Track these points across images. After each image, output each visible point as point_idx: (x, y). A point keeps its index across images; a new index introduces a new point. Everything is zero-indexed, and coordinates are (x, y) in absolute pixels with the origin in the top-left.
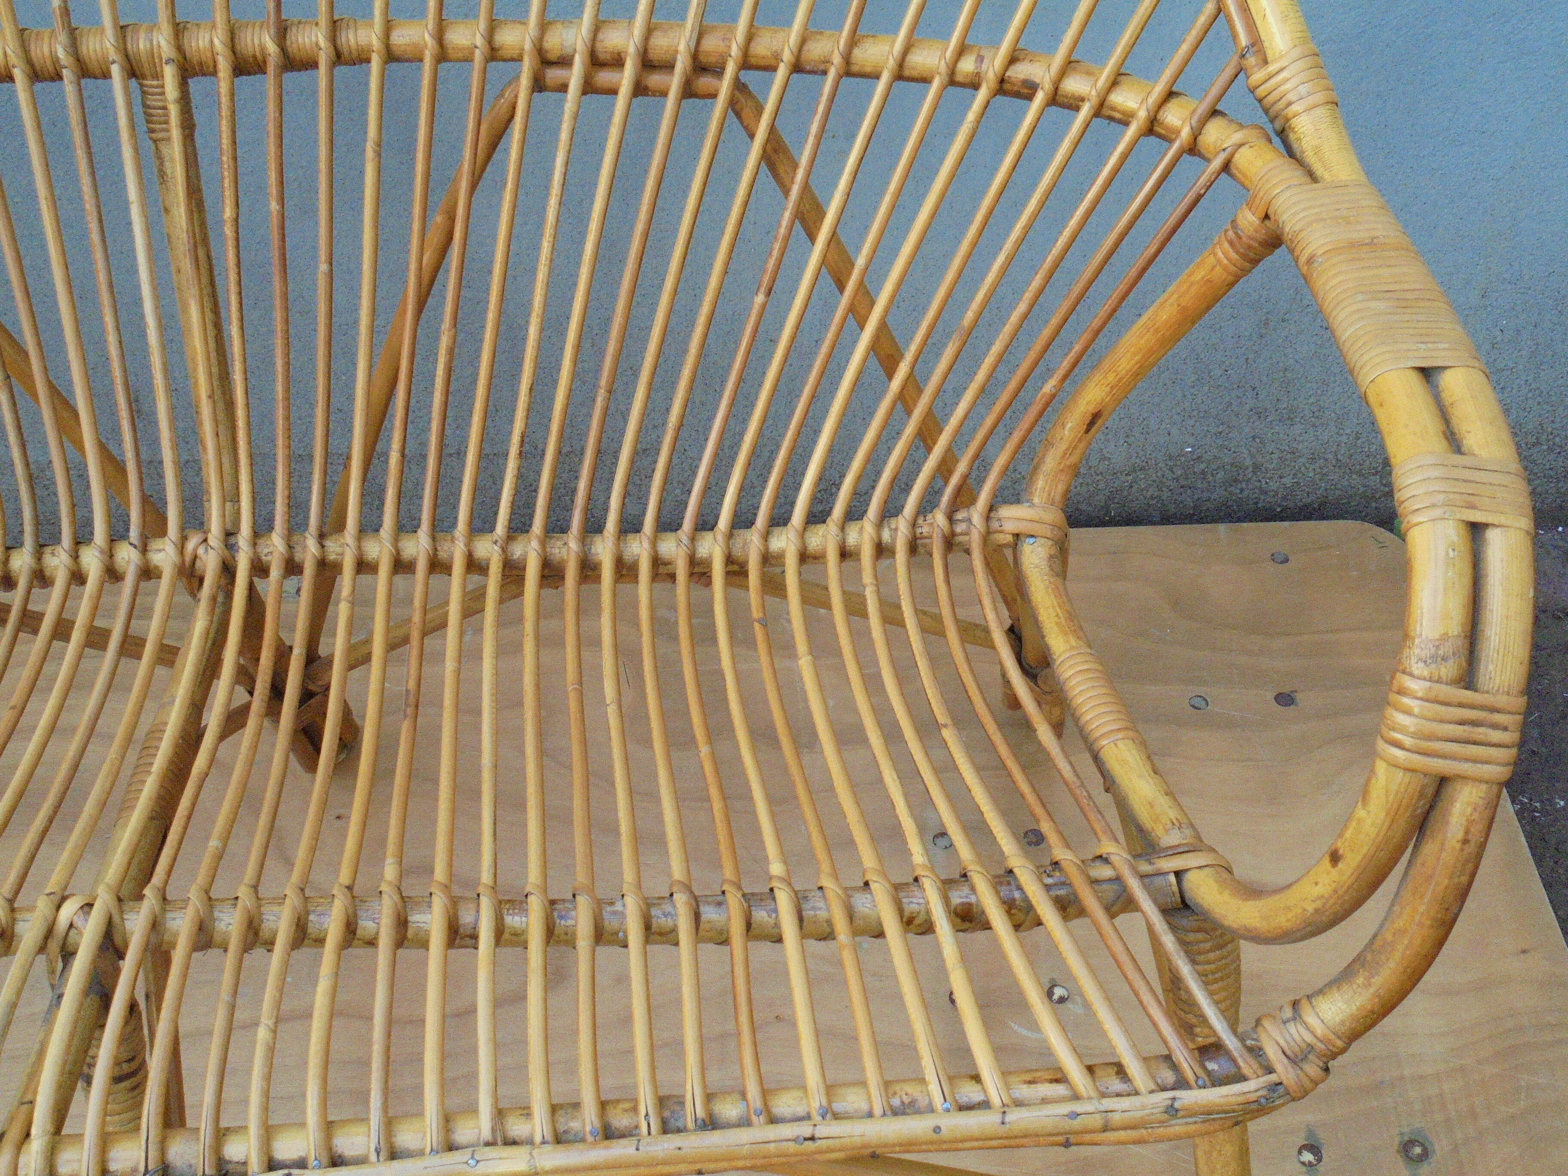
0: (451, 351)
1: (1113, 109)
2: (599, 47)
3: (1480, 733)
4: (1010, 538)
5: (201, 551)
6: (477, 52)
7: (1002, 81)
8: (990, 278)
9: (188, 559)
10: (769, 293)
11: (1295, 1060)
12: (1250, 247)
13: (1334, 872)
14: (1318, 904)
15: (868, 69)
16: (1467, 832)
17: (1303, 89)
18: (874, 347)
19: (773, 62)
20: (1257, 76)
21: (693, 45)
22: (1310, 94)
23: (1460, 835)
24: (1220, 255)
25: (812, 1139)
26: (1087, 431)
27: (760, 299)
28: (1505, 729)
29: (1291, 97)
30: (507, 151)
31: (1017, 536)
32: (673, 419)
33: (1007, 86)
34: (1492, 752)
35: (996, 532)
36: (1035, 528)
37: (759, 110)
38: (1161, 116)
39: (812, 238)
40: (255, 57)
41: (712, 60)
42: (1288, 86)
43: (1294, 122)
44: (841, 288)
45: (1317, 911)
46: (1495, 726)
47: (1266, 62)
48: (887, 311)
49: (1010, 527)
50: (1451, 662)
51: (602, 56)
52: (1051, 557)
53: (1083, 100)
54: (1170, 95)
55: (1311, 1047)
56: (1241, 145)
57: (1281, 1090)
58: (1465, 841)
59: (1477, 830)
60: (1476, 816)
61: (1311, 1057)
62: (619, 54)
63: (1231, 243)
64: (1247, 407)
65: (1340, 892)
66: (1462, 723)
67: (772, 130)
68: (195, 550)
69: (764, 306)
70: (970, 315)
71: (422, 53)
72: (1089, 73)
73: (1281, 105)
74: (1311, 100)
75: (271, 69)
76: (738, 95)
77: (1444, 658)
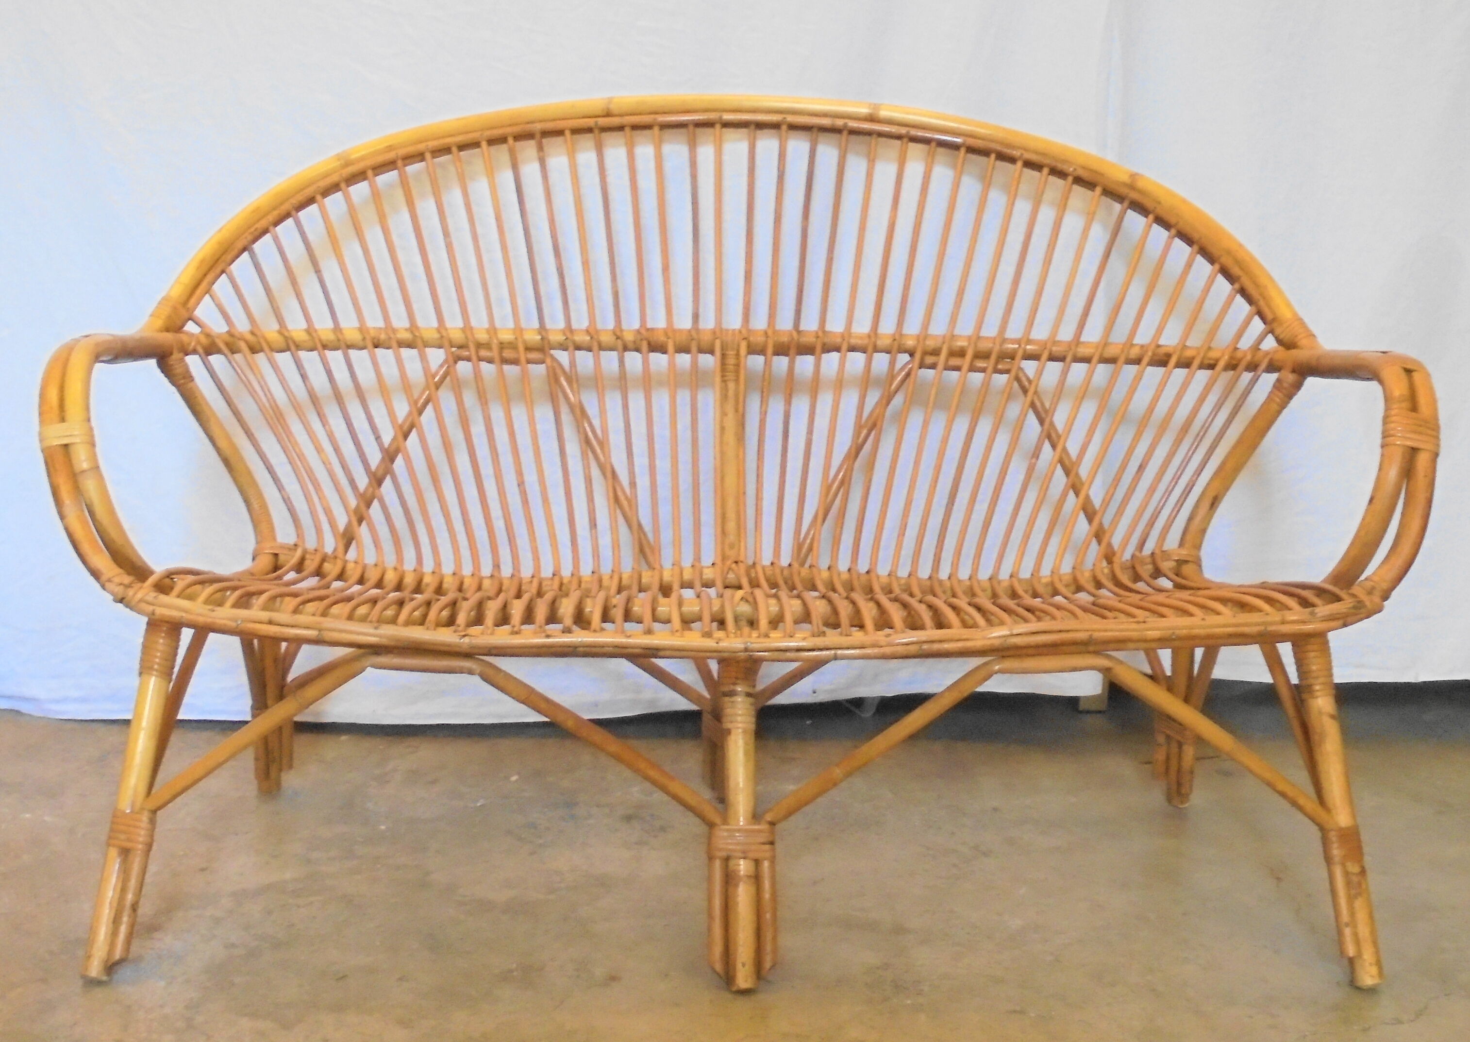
2: (954, 345)
3: (1423, 429)
5: (734, 566)
9: (726, 571)
11: (1369, 593)
15: (1086, 357)
17: (1301, 330)
19: (1038, 354)
20: (1278, 331)
21: (1001, 344)
22: (1304, 332)
25: (1144, 622)
26: (1211, 508)
28: (1433, 430)
29: (1296, 334)
31: (1177, 561)
34: (1429, 438)
35: (1167, 560)
37: (1030, 381)
38: (1234, 355)
41: (1009, 353)
46: (1429, 428)
51: (955, 351)
56: (1275, 352)
57: (1363, 604)
62: (963, 349)
65: (1376, 516)
66: (1415, 425)
71: (867, 345)
76: (1020, 372)
77: (1403, 401)
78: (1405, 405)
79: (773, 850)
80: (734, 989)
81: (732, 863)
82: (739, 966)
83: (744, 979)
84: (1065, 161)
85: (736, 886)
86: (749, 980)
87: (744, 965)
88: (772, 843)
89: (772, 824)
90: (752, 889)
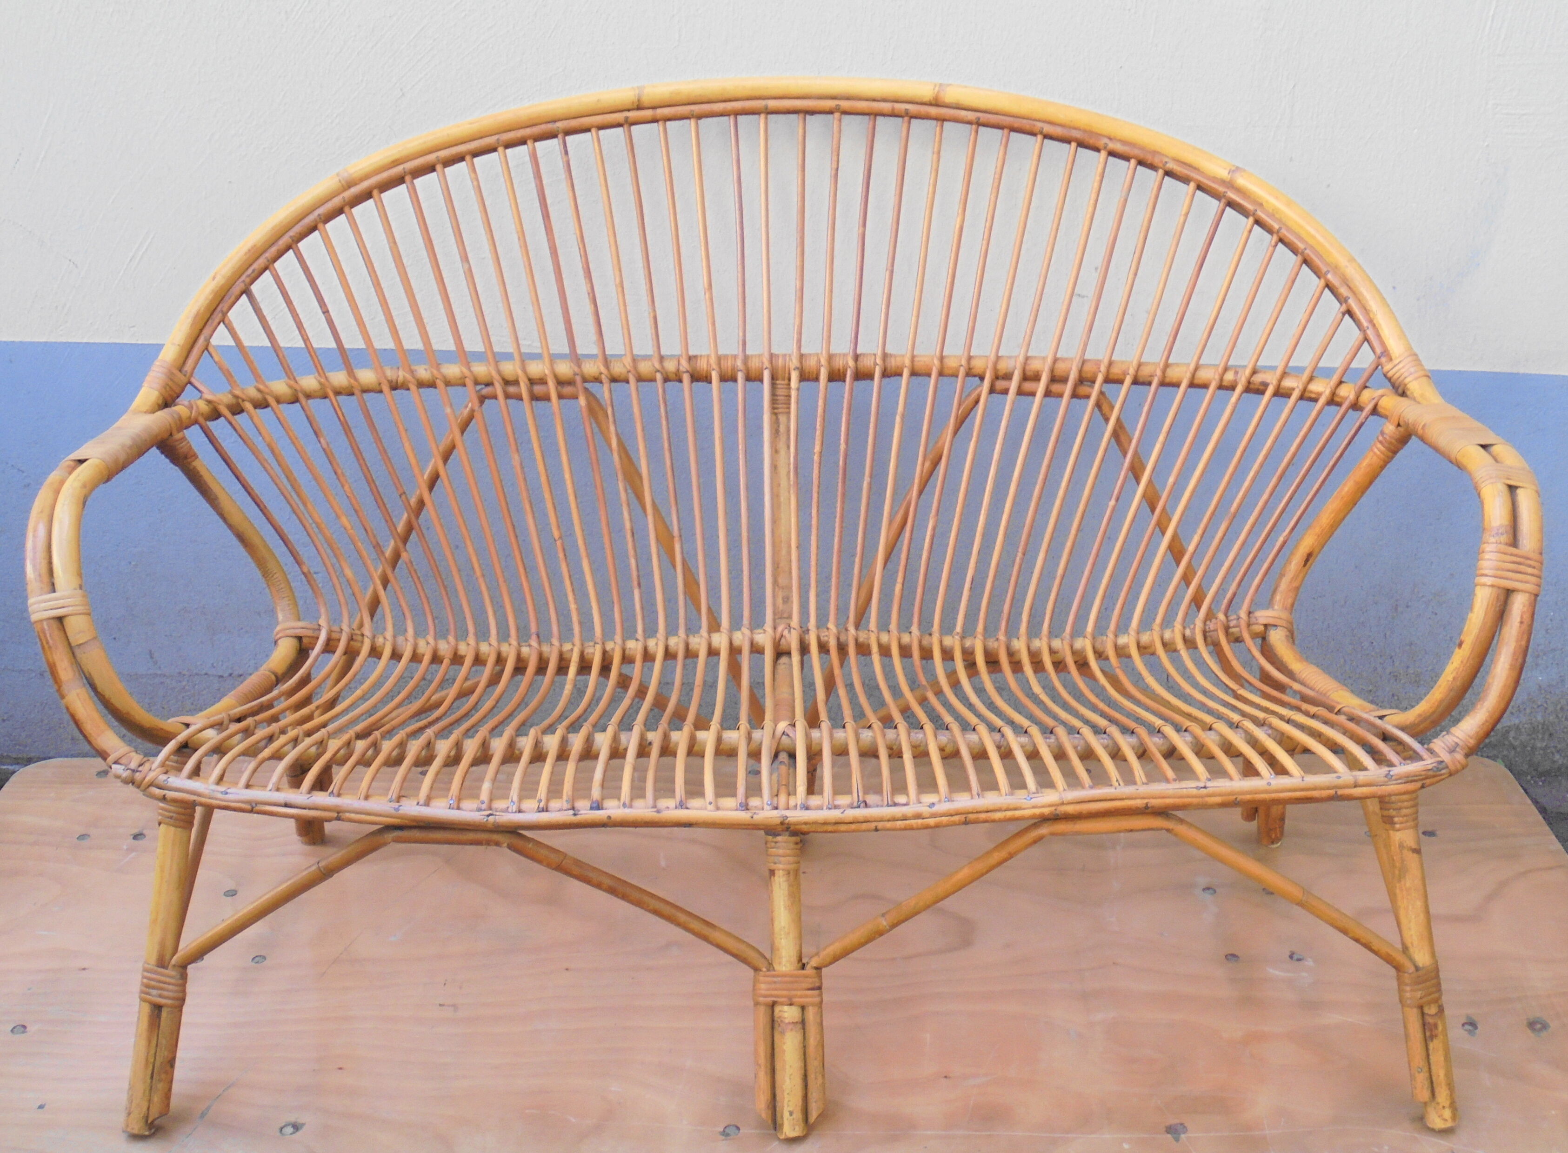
0: (934, 529)
1: (1311, 392)
2: (1027, 368)
3: (1522, 568)
4: (1262, 628)
5: (786, 633)
6: (962, 368)
7: (1249, 383)
8: (1246, 484)
9: (778, 636)
10: (1117, 500)
11: (1452, 751)
12: (1391, 443)
13: (1461, 651)
14: (1454, 674)
15: (1174, 380)
16: (1522, 617)
17: (1412, 370)
18: (1170, 548)
19: (1122, 377)
20: (1387, 367)
21: (1080, 366)
22: (1416, 372)
23: (1519, 619)
24: (1376, 450)
25: (1205, 787)
26: (1305, 565)
27: (1112, 503)
28: (1534, 568)
29: (1406, 374)
30: (975, 418)
31: (1266, 626)
32: (1060, 571)
33: (1252, 386)
34: (1529, 578)
35: (1254, 624)
36: (1278, 622)
37: (1112, 407)
38: (1338, 392)
39: (1138, 482)
40: (839, 370)
41: (1089, 375)
42: (1403, 370)
43: (1408, 386)
44: (1153, 510)
45: (1454, 679)
46: (1530, 566)
47: (1391, 360)
48: (1177, 526)
49: (1263, 621)
50: (1505, 536)
51: (1029, 373)
52: (1287, 636)
53: (1293, 389)
54: (1341, 382)
55: (1457, 744)
56: (1382, 396)
57: (1444, 764)
58: (1521, 623)
59: (1527, 617)
60: (1525, 609)
61: (1458, 749)
62: (1038, 372)
63: (1381, 442)
64: (1388, 671)
65: (1465, 662)
66: (1514, 562)
67: (1118, 420)
68: (783, 631)
69: (1114, 508)
70: (1235, 505)
71: (931, 369)
72: (1297, 376)
73: (1401, 379)
74: (1416, 375)
75: (848, 379)
76: (1101, 397)
77: (1502, 534)
78: (1504, 538)
79: (821, 995)
80: (782, 1137)
81: (777, 1009)
82: (786, 1115)
83: (790, 1127)
84: (1155, 153)
85: (783, 1033)
86: (797, 1128)
87: (791, 1113)
88: (819, 988)
89: (818, 969)
90: (799, 1037)
